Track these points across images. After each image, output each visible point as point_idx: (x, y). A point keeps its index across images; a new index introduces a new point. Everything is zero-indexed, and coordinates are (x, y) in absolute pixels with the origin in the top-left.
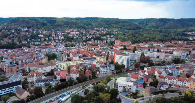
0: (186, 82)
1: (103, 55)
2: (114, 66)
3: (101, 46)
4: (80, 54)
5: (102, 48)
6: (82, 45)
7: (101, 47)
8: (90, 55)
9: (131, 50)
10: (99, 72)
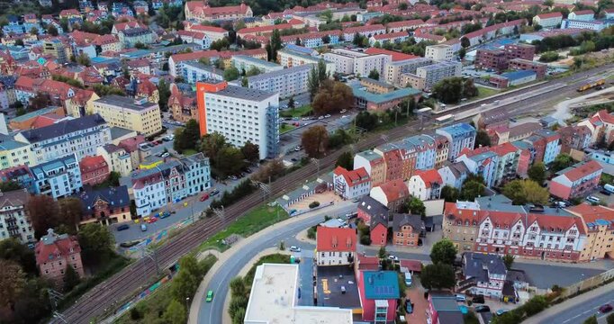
0: (574, 232)
1: (140, 88)
2: (207, 160)
3: (126, 34)
4: (19, 87)
5: (133, 40)
6: (35, 32)
7: (129, 39)
8: (71, 92)
9: (259, 46)
10: (128, 215)
